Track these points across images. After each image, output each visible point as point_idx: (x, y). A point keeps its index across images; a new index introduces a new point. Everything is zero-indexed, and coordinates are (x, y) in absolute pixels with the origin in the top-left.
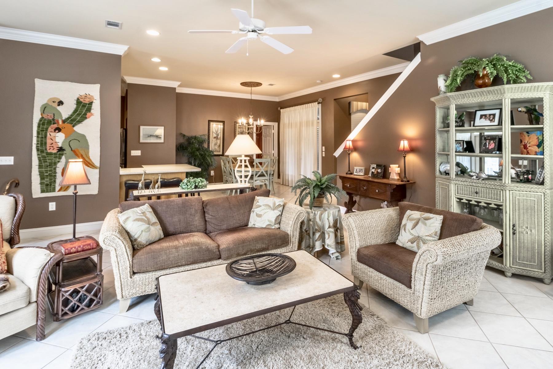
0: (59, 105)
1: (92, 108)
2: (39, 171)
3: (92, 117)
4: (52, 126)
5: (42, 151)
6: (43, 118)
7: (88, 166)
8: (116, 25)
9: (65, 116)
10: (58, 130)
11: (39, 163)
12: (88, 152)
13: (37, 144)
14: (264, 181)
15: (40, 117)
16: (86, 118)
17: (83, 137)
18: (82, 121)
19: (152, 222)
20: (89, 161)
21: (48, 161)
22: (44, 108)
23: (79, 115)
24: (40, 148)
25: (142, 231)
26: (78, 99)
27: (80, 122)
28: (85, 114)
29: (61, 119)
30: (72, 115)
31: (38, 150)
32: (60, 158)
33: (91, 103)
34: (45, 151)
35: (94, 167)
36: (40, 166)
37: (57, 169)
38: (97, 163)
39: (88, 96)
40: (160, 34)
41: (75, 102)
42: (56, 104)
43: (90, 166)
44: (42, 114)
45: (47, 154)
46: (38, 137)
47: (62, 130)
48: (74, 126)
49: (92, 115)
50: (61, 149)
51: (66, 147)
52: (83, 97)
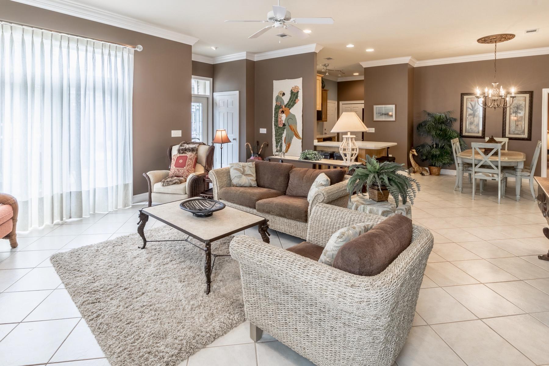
0: (283, 96)
1: (298, 96)
2: (276, 138)
3: (298, 102)
4: (280, 109)
5: (276, 126)
6: (276, 105)
7: (297, 137)
8: (285, 36)
9: (286, 103)
10: (283, 112)
11: (275, 133)
12: (297, 127)
13: (275, 121)
14: (491, 175)
15: (276, 104)
16: (295, 103)
17: (294, 116)
18: (293, 106)
19: (246, 174)
20: (297, 134)
21: (279, 132)
22: (277, 98)
23: (292, 101)
24: (276, 124)
25: (235, 176)
26: (292, 90)
27: (292, 106)
28: (295, 100)
29: (284, 105)
30: (289, 102)
31: (275, 125)
32: (284, 131)
33: (298, 92)
34: (278, 126)
35: (299, 138)
36: (276, 136)
37: (283, 137)
38: (301, 136)
39: (297, 88)
40: (312, 31)
41: (290, 92)
42: (282, 95)
43: (298, 137)
44: (276, 103)
45: (278, 128)
46: (275, 117)
47: (285, 112)
48: (290, 109)
49: (298, 100)
50: (284, 125)
51: (286, 124)
52: (294, 88)
